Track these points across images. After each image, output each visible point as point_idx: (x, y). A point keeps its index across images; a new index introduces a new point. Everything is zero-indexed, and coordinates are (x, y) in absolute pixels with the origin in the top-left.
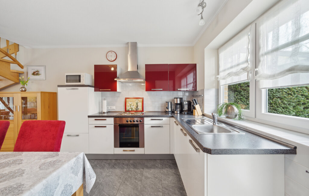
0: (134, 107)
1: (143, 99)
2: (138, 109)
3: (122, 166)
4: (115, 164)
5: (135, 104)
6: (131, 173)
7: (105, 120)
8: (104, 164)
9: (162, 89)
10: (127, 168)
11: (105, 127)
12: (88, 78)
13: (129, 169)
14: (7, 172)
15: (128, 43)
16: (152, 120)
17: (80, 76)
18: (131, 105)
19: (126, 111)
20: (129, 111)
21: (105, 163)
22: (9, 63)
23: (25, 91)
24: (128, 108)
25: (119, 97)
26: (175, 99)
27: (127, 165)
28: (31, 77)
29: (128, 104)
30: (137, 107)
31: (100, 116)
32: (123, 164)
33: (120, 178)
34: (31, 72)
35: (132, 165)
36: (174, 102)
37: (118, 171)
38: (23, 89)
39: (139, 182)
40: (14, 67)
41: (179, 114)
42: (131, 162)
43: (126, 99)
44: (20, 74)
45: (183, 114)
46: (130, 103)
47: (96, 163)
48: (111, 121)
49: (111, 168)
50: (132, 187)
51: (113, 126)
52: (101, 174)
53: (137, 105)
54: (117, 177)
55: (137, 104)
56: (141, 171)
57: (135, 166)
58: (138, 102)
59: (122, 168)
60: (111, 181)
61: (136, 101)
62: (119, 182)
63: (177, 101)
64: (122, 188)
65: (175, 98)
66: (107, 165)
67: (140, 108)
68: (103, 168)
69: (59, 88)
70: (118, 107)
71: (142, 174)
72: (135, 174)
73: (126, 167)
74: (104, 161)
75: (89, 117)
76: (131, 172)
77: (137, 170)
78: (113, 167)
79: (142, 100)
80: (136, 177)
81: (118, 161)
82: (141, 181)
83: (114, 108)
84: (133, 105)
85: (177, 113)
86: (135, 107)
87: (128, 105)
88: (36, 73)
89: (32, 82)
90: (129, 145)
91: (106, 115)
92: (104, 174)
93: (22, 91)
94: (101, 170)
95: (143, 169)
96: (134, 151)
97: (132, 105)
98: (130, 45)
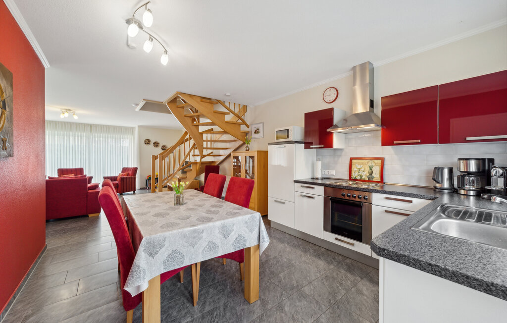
0: (365, 173)
1: (383, 160)
2: (372, 178)
3: (331, 260)
4: (323, 254)
5: (368, 169)
6: (337, 274)
7: (313, 188)
8: (309, 249)
9: (419, 141)
10: (336, 265)
11: (312, 198)
12: (297, 131)
13: (338, 268)
14: (213, 210)
15: (354, 68)
16: (387, 198)
17: (288, 130)
18: (359, 169)
19: (351, 179)
20: (355, 180)
21: (311, 247)
22: (240, 124)
23: (248, 150)
24: (354, 175)
25: (340, 156)
26: (462, 161)
27: (339, 263)
28: (254, 135)
29: (354, 169)
30: (371, 174)
31: (311, 183)
32: (334, 259)
33: (320, 272)
34: (253, 131)
35: (346, 265)
36: (459, 168)
37: (321, 263)
38: (247, 149)
39: (343, 290)
40: (243, 128)
41: (472, 198)
42: (348, 261)
43: (351, 159)
44: (247, 133)
45: (483, 198)
46: (359, 167)
47: (301, 243)
48: (320, 190)
49: (315, 256)
50: (329, 290)
51: (323, 198)
52: (300, 257)
53: (370, 171)
54: (316, 269)
55: (371, 169)
56: (355, 279)
57: (350, 269)
58: (374, 165)
59: (330, 263)
60: (306, 270)
61: (370, 164)
62: (316, 276)
63: (467, 166)
64: (315, 283)
65: (460, 159)
66: (312, 251)
67: (377, 176)
68: (305, 251)
69: (269, 146)
70: (339, 172)
71: (355, 285)
72: (344, 278)
73: (335, 263)
74: (311, 244)
75: (295, 181)
76: (339, 273)
77: (349, 275)
78: (318, 256)
79: (380, 161)
80: (344, 282)
81: (329, 252)
82: (348, 290)
83: (333, 173)
84: (363, 169)
85: (468, 196)
86: (368, 174)
87: (356, 169)
88: (257, 132)
89: (254, 141)
90: (344, 233)
91: (319, 181)
92: (303, 259)
93: (246, 150)
94: (302, 253)
95: (362, 279)
96: (353, 245)
97: (361, 170)
98: (358, 69)
